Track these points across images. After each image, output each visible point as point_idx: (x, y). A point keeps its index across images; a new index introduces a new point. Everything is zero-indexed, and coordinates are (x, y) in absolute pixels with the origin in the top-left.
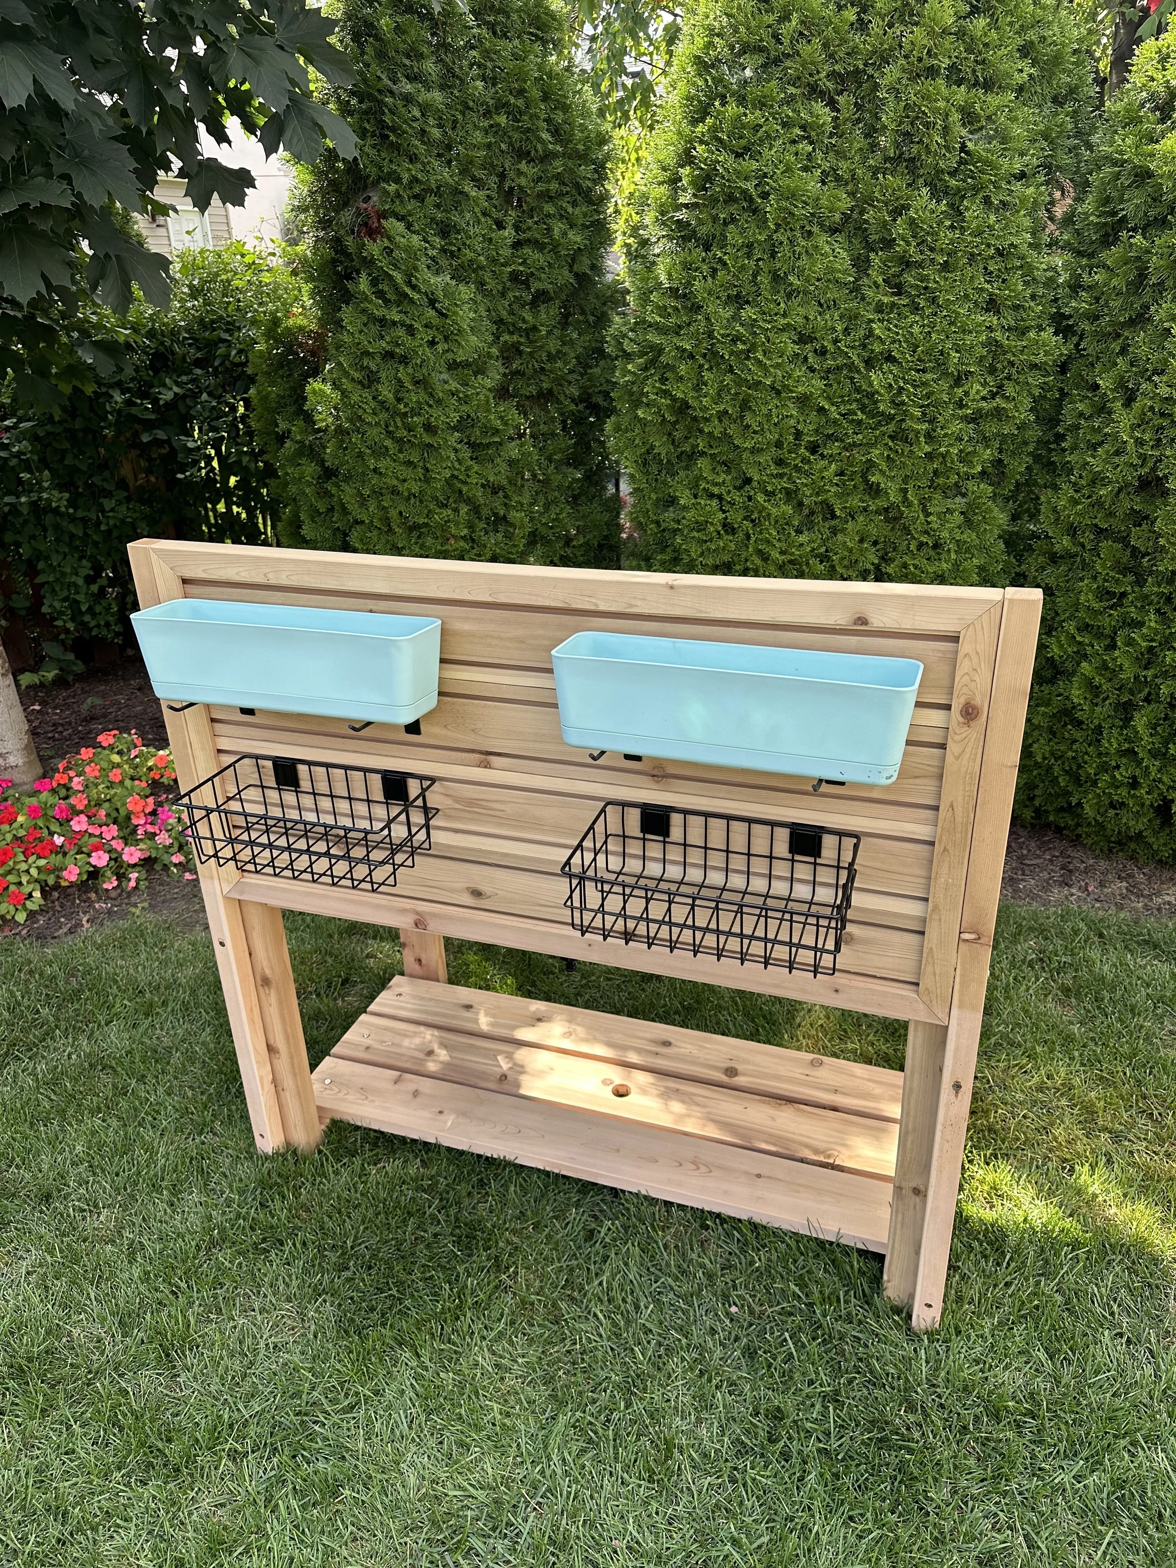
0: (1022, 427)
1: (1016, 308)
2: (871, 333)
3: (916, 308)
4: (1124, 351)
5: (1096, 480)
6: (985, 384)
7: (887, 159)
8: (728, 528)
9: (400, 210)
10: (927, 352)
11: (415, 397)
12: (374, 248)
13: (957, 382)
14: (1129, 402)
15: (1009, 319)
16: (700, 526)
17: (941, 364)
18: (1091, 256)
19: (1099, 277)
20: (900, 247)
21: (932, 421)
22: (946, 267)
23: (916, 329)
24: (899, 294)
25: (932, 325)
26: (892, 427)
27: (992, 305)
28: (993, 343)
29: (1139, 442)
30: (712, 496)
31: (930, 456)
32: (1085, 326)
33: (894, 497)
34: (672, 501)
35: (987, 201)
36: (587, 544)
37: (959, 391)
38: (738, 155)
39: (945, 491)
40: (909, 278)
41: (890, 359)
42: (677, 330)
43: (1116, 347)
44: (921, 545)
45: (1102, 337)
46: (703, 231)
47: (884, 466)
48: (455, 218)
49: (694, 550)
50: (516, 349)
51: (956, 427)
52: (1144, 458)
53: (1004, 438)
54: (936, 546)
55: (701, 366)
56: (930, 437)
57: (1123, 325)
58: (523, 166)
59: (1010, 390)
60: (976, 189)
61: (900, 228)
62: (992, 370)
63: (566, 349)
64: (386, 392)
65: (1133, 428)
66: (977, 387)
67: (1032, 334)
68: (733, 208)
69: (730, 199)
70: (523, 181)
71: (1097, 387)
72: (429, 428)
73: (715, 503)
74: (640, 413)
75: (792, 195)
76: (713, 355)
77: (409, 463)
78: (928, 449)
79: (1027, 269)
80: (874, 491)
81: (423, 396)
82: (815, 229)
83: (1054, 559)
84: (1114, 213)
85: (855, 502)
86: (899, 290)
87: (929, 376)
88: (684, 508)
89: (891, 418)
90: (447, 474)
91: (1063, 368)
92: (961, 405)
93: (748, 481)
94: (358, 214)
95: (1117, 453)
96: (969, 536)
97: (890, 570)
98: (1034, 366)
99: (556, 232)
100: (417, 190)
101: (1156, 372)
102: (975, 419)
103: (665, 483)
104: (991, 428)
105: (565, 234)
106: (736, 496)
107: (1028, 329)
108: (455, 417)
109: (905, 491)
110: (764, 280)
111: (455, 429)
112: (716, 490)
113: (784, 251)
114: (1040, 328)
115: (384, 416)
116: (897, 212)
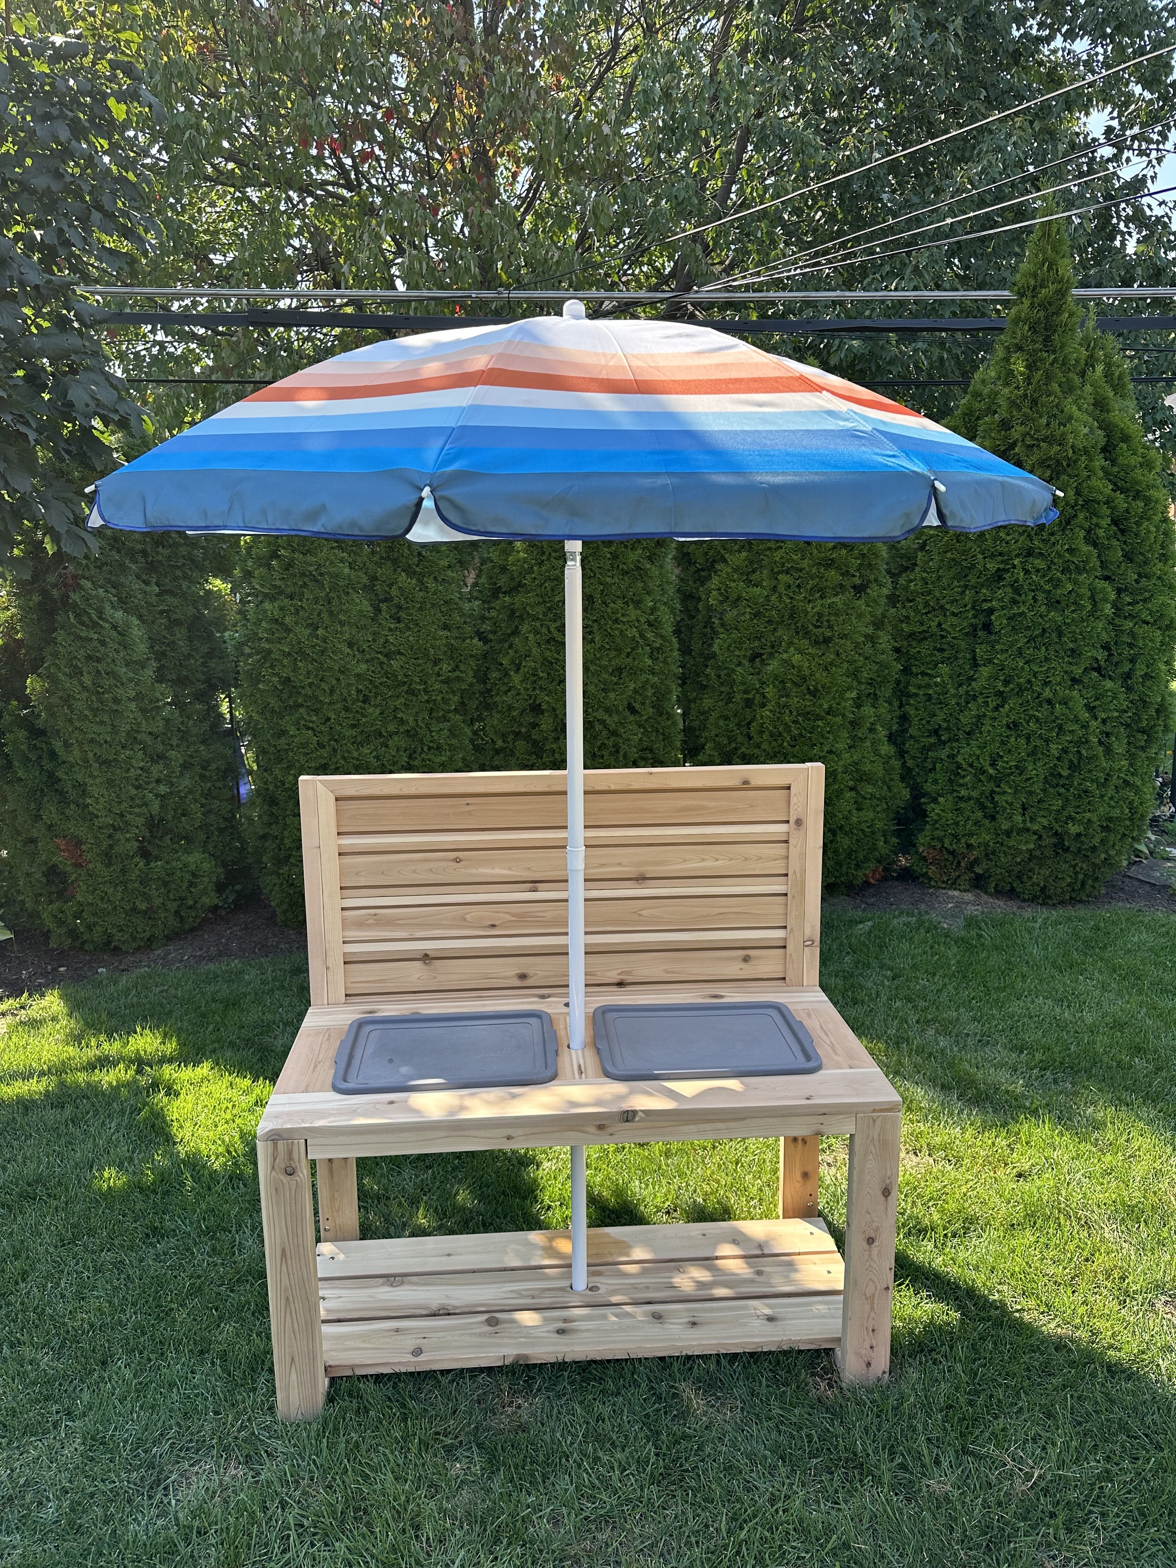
0: (471, 685)
1: (459, 628)
2: (387, 641)
3: (409, 629)
4: (510, 647)
5: (510, 708)
6: (449, 664)
7: (382, 558)
8: (321, 745)
9: (87, 574)
10: (419, 649)
11: (107, 682)
12: (75, 597)
13: (435, 664)
14: (517, 670)
15: (455, 633)
16: (303, 746)
17: (426, 655)
18: (489, 602)
19: (493, 614)
20: (396, 600)
21: (426, 683)
22: (420, 609)
23: (411, 639)
24: (399, 622)
25: (419, 636)
26: (405, 688)
27: (446, 627)
28: (449, 646)
29: (526, 689)
30: (308, 728)
31: (427, 701)
32: (491, 636)
33: (412, 723)
34: (283, 733)
35: (435, 579)
36: (217, 769)
37: (437, 669)
38: (304, 554)
39: (438, 719)
40: (403, 615)
41: (400, 653)
42: (279, 640)
43: (506, 645)
44: (430, 748)
45: (502, 641)
46: (289, 590)
47: (403, 709)
48: (122, 579)
49: (303, 760)
50: (163, 654)
51: (437, 686)
52: (530, 697)
53: (463, 691)
54: (438, 748)
55: (296, 659)
56: (426, 691)
57: (510, 635)
58: (160, 549)
59: (462, 667)
60: (430, 573)
61: (394, 592)
62: (452, 658)
63: (194, 653)
64: (87, 680)
65: (522, 682)
66: (445, 666)
67: (468, 641)
68: (306, 579)
69: (303, 575)
70: (160, 558)
71: (502, 664)
72: (116, 701)
73: (310, 732)
74: (260, 686)
75: (336, 576)
76: (301, 652)
77: (102, 723)
78: (426, 697)
79: (460, 610)
80: (402, 721)
81: (112, 681)
82: (350, 591)
83: (497, 752)
84: (495, 584)
85: (391, 728)
86: (399, 620)
87: (420, 661)
88: (292, 736)
89: (405, 683)
90: (128, 727)
91: (485, 657)
92: (438, 675)
93: (328, 719)
94: (60, 576)
95: (518, 694)
96: (454, 742)
97: (416, 763)
98: (472, 656)
99: (184, 586)
100: (99, 564)
101: (527, 656)
102: (446, 682)
103: (277, 724)
104: (456, 686)
105: (189, 587)
106: (323, 728)
107: (466, 638)
108: (132, 694)
109: (416, 721)
110: (325, 615)
111: (133, 700)
112: (311, 725)
113: (335, 602)
114: (472, 638)
115: (86, 694)
116: (390, 585)
